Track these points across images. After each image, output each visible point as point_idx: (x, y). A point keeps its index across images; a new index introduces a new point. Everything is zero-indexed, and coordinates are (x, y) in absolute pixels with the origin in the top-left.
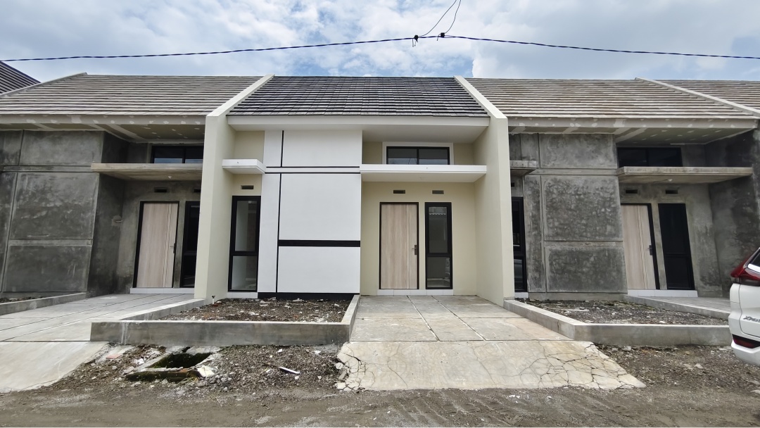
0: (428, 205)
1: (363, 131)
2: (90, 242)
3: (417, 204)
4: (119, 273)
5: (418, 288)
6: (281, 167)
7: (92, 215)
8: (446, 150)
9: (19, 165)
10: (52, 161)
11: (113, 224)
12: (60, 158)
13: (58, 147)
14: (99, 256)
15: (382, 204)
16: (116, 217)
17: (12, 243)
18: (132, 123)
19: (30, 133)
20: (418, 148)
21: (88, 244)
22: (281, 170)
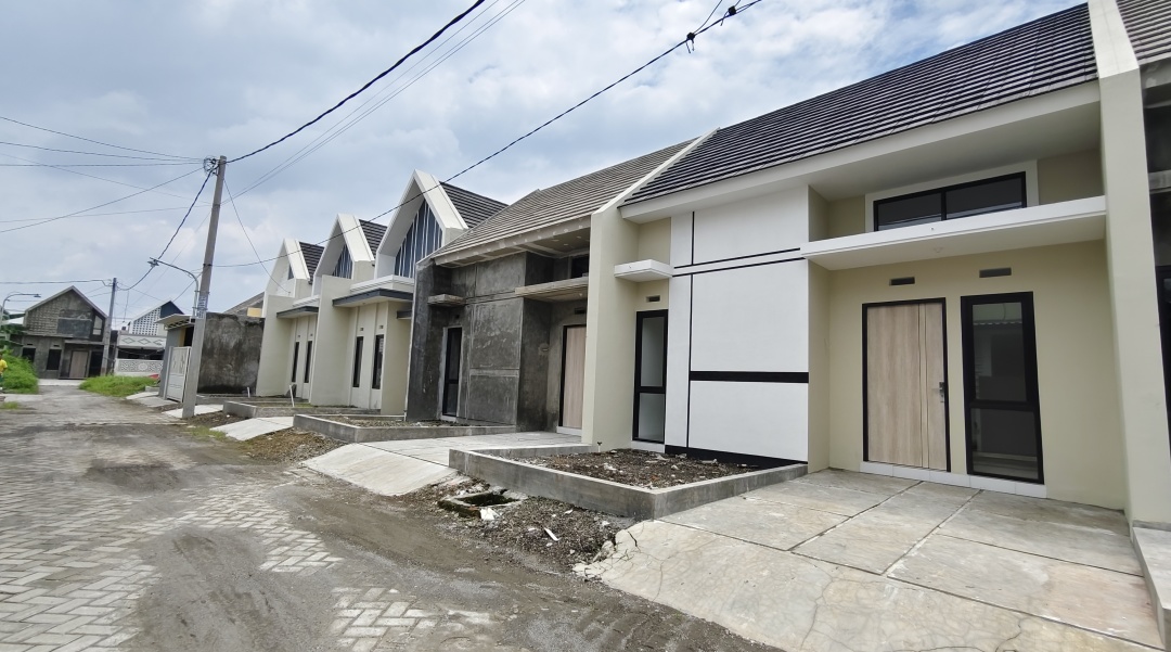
0: (968, 303)
1: (810, 187)
2: (518, 372)
3: (942, 301)
4: (548, 408)
5: (949, 470)
6: (692, 265)
7: (518, 344)
8: (1019, 180)
9: (475, 297)
10: (493, 289)
11: (540, 353)
12: (498, 286)
13: (497, 275)
14: (527, 388)
15: (866, 307)
16: (543, 345)
17: (472, 372)
18: (540, 238)
19: (481, 264)
20: (943, 191)
21: (516, 374)
22: (693, 269)
